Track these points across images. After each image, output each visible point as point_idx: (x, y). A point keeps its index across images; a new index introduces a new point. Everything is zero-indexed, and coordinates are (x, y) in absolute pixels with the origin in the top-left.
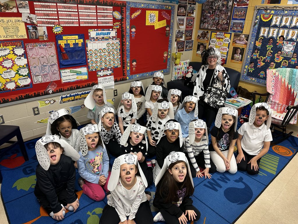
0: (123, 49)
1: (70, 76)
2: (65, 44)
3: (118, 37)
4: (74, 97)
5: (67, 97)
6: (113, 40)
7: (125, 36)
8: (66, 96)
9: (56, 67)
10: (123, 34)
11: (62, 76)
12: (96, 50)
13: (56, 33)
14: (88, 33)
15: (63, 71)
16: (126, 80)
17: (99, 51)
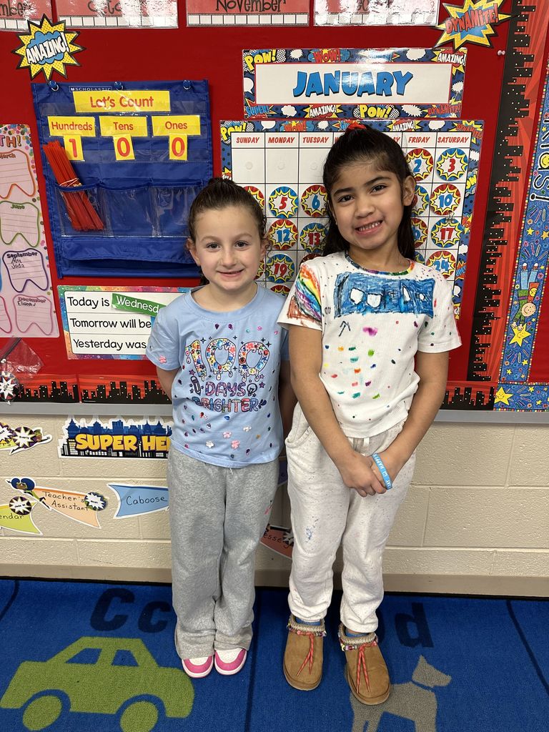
0: (503, 200)
1: (113, 325)
2: (85, 141)
3: (466, 113)
4: (139, 440)
5: (97, 430)
6: (424, 128)
7: (532, 108)
8: (97, 424)
9: (37, 269)
10: (521, 88)
11: (71, 322)
12: (285, 189)
13: (35, 70)
14: (238, 73)
15: (78, 295)
16: (490, 406)
17: (309, 203)
